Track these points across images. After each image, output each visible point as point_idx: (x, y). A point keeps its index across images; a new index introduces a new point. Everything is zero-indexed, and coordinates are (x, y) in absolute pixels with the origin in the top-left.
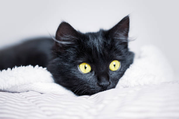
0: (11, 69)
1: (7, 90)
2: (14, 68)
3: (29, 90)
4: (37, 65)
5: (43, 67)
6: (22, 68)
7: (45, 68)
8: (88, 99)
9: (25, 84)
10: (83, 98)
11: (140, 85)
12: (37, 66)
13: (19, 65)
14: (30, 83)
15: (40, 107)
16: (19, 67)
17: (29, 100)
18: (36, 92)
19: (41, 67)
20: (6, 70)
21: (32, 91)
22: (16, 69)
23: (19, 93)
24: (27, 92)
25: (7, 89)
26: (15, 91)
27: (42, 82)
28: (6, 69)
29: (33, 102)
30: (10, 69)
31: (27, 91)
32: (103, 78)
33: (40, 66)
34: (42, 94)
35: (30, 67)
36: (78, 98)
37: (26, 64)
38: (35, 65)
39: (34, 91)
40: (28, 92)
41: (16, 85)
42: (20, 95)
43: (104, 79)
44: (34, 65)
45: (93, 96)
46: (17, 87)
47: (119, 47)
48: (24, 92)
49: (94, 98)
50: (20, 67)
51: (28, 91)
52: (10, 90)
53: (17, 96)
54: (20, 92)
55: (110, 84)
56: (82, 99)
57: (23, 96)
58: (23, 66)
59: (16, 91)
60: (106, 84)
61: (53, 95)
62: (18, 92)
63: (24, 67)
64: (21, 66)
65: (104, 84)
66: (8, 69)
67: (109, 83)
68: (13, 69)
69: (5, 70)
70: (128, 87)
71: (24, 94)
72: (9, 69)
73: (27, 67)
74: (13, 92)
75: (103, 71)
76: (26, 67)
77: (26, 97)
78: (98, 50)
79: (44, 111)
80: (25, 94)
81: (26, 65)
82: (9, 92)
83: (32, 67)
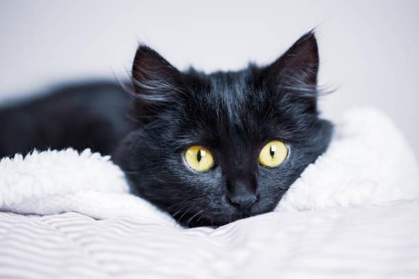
0: (24, 156)
1: (11, 208)
2: (31, 154)
3: (66, 210)
4: (86, 148)
5: (103, 154)
6: (51, 155)
7: (108, 157)
8: (212, 235)
9: (56, 195)
10: (198, 233)
11: (339, 205)
12: (87, 151)
13: (42, 148)
14: (70, 193)
15: (92, 253)
16: (43, 153)
17: (66, 233)
18: (83, 214)
19: (97, 155)
20: (10, 158)
21: (74, 211)
22: (35, 156)
23: (41, 215)
24: (61, 215)
25: (11, 205)
26: (31, 212)
27: (97, 191)
28: (12, 157)
29: (75, 240)
30: (21, 156)
31: (61, 211)
32: (240, 184)
33: (93, 151)
34: (97, 219)
35: (70, 152)
36: (186, 233)
37: (59, 146)
38: (83, 149)
39: (77, 212)
40: (63, 215)
41: (34, 196)
42: (43, 221)
43: (242, 187)
44: (80, 149)
45: (222, 230)
46: (38, 200)
47: (288, 108)
48: (52, 214)
49: (225, 234)
50: (45, 152)
51: (63, 212)
52: (18, 209)
53: (36, 225)
54: (42, 213)
55: (257, 201)
56: (195, 235)
57: (50, 224)
58: (52, 150)
59: (35, 212)
60: (248, 199)
61: (123, 222)
62: (38, 213)
63: (55, 151)
64: (47, 150)
65: (243, 200)
66: (16, 155)
67: (255, 197)
68: (28, 156)
69: (8, 158)
70: (310, 209)
71: (53, 220)
72: (18, 157)
73: (62, 152)
74: (25, 214)
75: (240, 168)
76: (59, 152)
77: (58, 228)
78: (231, 115)
79: (102, 262)
80: (56, 218)
81: (59, 149)
82: (17, 213)
83: (76, 152)
